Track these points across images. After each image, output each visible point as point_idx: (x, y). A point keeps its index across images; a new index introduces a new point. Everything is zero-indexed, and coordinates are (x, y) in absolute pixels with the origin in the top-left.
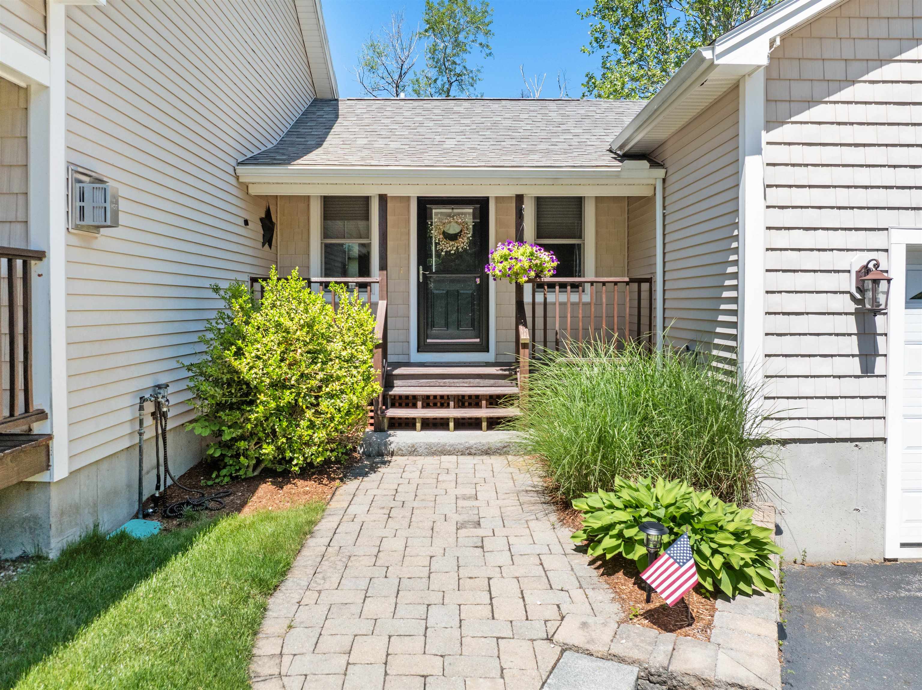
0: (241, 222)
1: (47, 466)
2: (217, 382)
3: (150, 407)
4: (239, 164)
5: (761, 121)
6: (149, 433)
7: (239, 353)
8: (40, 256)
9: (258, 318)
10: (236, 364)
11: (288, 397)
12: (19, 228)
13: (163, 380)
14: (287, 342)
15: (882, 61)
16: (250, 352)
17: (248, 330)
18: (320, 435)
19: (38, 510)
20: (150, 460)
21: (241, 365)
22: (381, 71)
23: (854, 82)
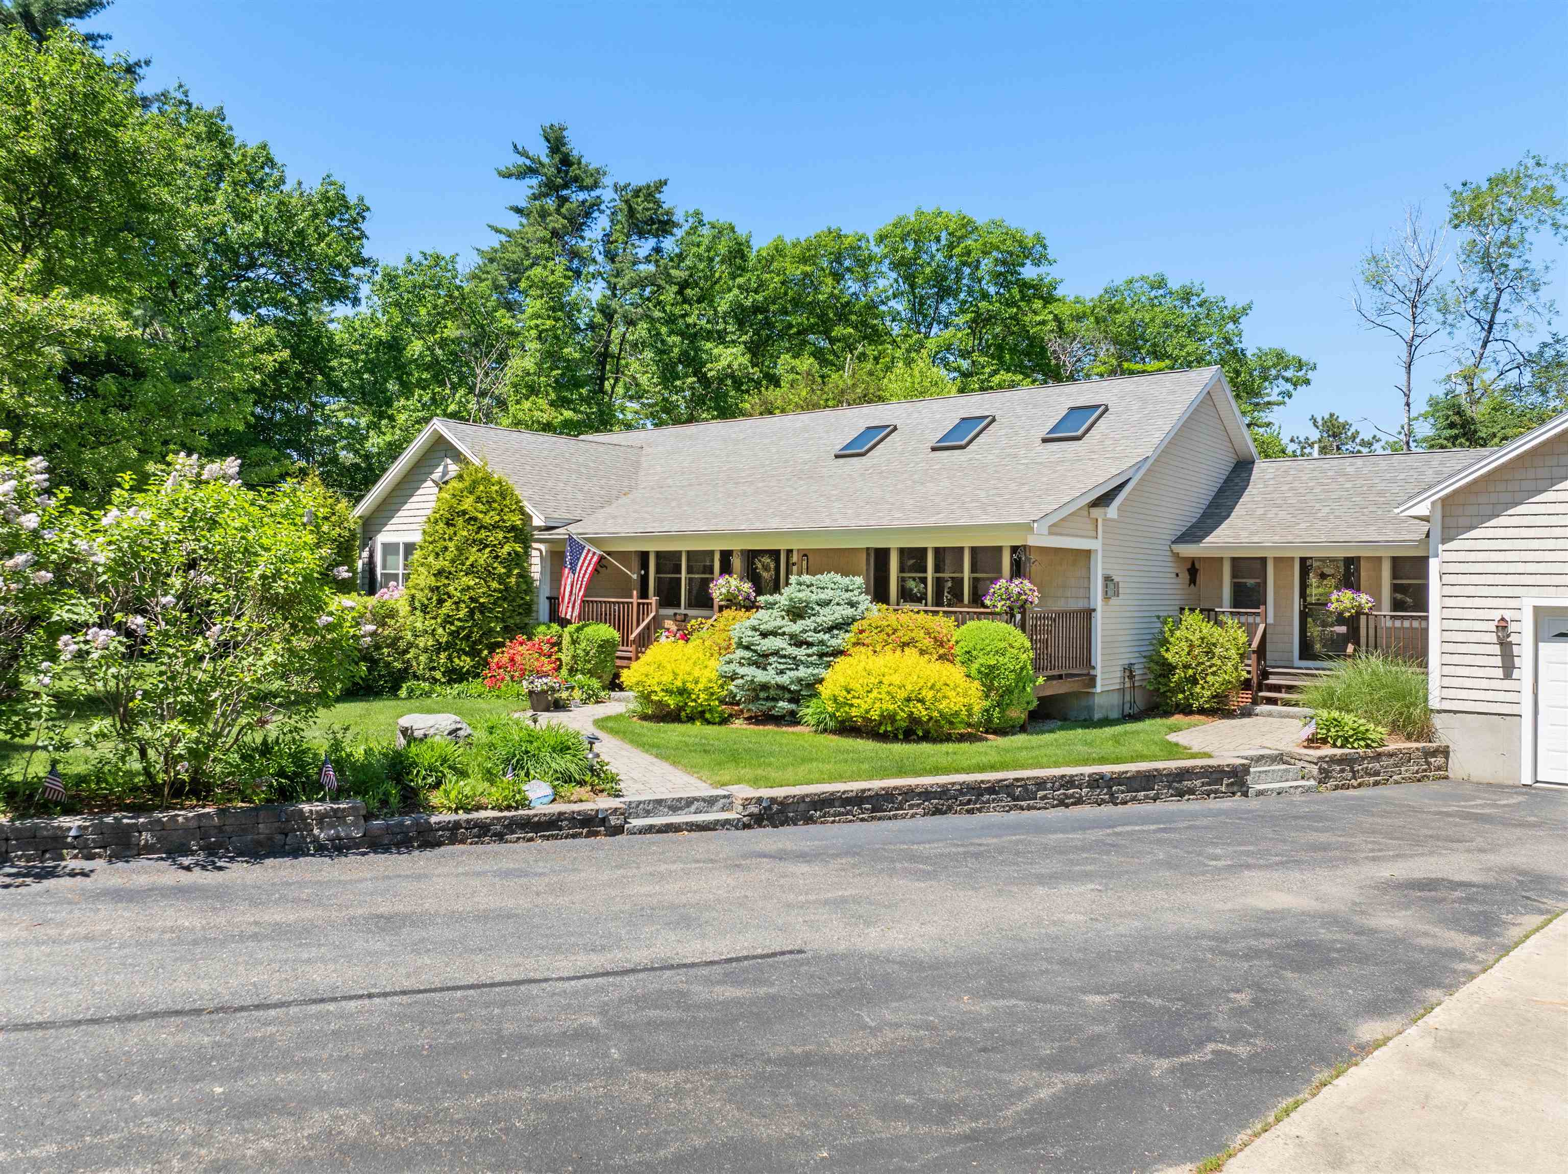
0: (1174, 575)
1: (1094, 686)
2: (1157, 663)
3: (1127, 674)
4: (1173, 542)
5: (1439, 539)
6: (1127, 685)
7: (1167, 650)
8: (1094, 610)
9: (1178, 633)
10: (1166, 655)
11: (1190, 672)
12: (1086, 600)
13: (1133, 661)
14: (1191, 646)
15: (1517, 504)
16: (1173, 650)
17: (1171, 640)
18: (1207, 693)
19: (1091, 703)
20: (1127, 698)
21: (1168, 656)
22: (1390, 287)
23: (1498, 516)
